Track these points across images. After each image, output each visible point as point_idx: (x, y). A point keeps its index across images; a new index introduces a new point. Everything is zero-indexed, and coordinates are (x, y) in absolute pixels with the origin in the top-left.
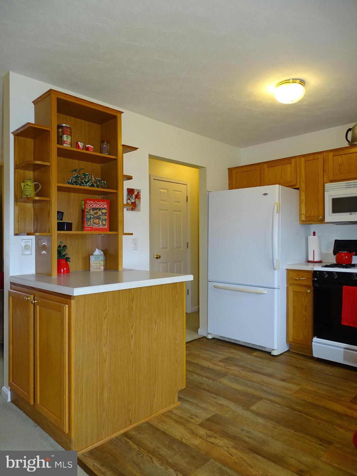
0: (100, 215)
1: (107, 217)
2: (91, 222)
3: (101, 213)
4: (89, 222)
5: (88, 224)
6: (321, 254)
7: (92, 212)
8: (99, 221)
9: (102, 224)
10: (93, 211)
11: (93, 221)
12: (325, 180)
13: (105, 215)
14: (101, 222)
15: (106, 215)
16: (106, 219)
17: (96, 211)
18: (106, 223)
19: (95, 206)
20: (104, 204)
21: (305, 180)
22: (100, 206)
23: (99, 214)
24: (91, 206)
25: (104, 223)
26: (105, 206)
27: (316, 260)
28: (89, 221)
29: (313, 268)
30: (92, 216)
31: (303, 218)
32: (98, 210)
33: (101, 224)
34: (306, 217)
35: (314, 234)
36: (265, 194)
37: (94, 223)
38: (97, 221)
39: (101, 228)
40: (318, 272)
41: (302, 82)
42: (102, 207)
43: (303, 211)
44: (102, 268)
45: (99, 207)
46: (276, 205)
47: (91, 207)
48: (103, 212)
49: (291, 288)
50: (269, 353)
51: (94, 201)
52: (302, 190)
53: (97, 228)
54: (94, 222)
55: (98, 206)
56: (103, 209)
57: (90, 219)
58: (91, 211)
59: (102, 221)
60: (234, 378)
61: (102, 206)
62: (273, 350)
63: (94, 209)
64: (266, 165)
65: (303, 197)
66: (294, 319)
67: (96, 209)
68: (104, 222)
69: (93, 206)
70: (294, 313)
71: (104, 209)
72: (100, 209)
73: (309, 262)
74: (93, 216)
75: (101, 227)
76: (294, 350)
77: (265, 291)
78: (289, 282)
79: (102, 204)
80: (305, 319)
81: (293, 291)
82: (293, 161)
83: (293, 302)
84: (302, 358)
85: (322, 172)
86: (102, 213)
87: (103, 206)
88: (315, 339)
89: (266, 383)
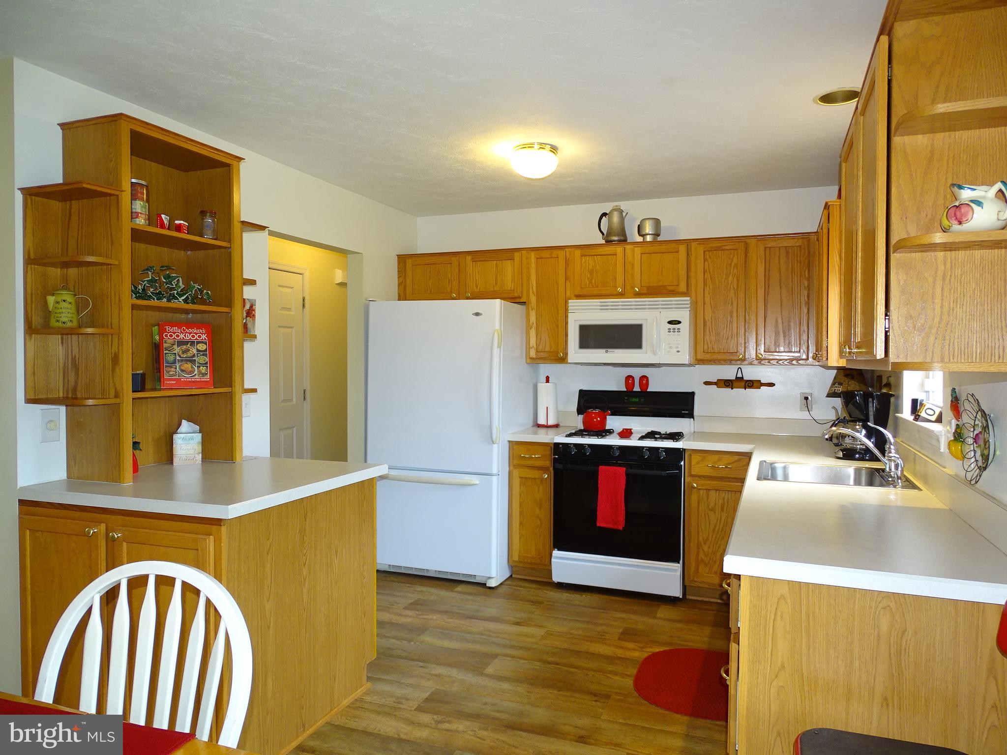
0: (194, 356)
1: (208, 360)
2: (176, 368)
3: (195, 351)
4: (173, 369)
5: (171, 373)
6: (558, 412)
7: (177, 350)
8: (192, 367)
9: (200, 373)
10: (178, 346)
11: (180, 366)
12: (568, 294)
13: (203, 355)
14: (196, 368)
15: (206, 355)
16: (206, 363)
17: (185, 347)
18: (206, 370)
19: (182, 336)
20: (201, 333)
21: (537, 289)
22: (193, 336)
23: (191, 352)
24: (174, 336)
25: (203, 371)
26: (204, 337)
27: (551, 423)
28: (171, 367)
29: (553, 439)
30: (178, 358)
31: (533, 354)
32: (189, 345)
33: (196, 372)
34: (537, 352)
35: (547, 380)
36: (477, 314)
37: (182, 371)
38: (188, 366)
39: (198, 380)
40: (561, 446)
41: (554, 149)
42: (196, 339)
43: (533, 342)
44: (199, 457)
45: (190, 339)
46: (496, 335)
47: (174, 338)
48: (199, 348)
49: (516, 473)
50: (484, 585)
51: (180, 328)
52: (531, 307)
53: (189, 380)
54: (182, 368)
55: (188, 337)
56: (198, 343)
57: (174, 362)
58: (175, 347)
59: (199, 367)
60: (440, 632)
61: (196, 337)
62: (490, 578)
63: (180, 343)
64: (469, 258)
65: (533, 319)
66: (521, 523)
67: (186, 343)
68: (203, 369)
69: (178, 336)
70: (521, 513)
71: (202, 342)
72: (192, 343)
73: (538, 427)
74: (180, 357)
75: (197, 378)
76: (521, 575)
77: (475, 480)
78: (513, 462)
79: (196, 334)
80: (539, 523)
81: (520, 477)
82: (517, 256)
83: (520, 495)
84: (534, 586)
85: (563, 280)
86: (198, 351)
87: (200, 337)
88: (556, 553)
89: (494, 633)
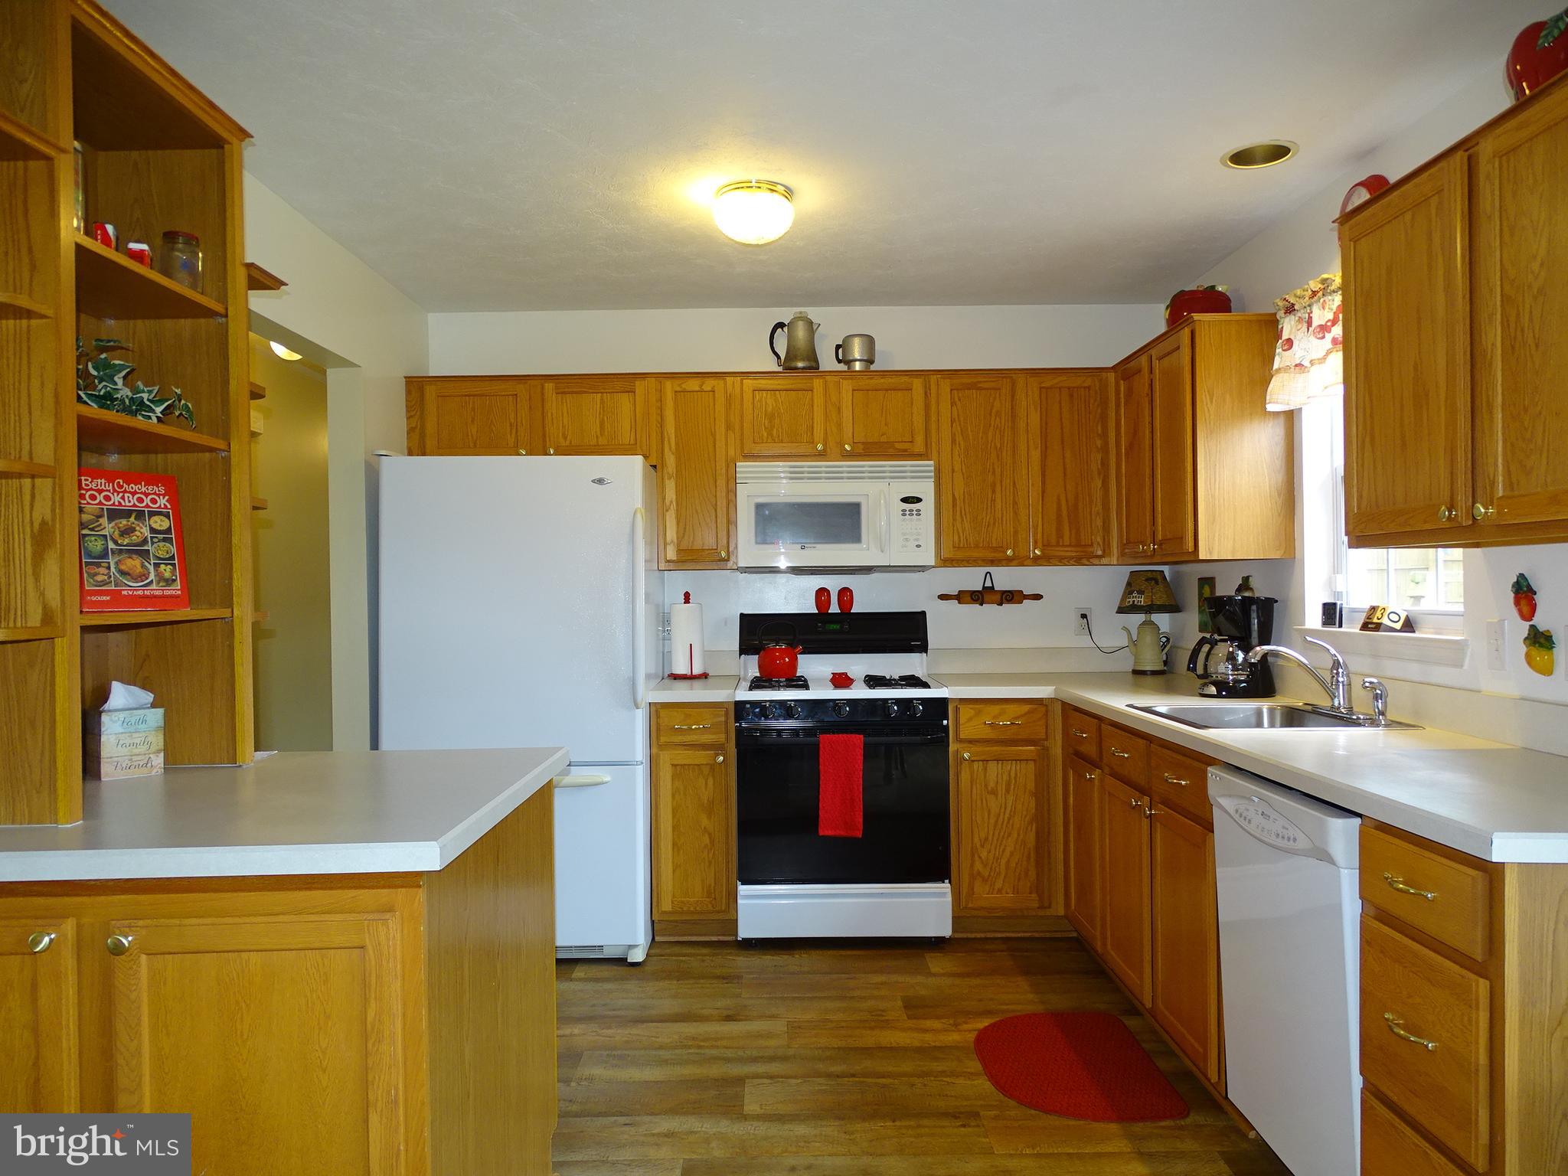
0: (145, 542)
1: (174, 550)
2: (109, 568)
3: (146, 532)
4: (102, 570)
5: (100, 578)
6: (708, 654)
7: (108, 527)
8: (143, 566)
9: (160, 578)
10: (110, 520)
11: (116, 563)
12: (731, 452)
13: (165, 540)
14: (151, 568)
15: (169, 540)
16: (172, 558)
17: (124, 522)
18: (173, 572)
19: (116, 498)
20: (155, 494)
21: (677, 444)
22: (140, 500)
23: (137, 533)
24: (100, 498)
25: (167, 575)
26: (163, 501)
27: (696, 672)
28: (98, 565)
29: (734, 696)
30: (111, 545)
31: (671, 554)
32: (132, 519)
33: (152, 577)
34: (679, 551)
35: (687, 598)
36: (600, 481)
37: (123, 573)
38: (134, 564)
39: (157, 593)
40: (748, 706)
42: (147, 506)
43: (671, 534)
44: (159, 760)
45: (134, 505)
46: (639, 516)
47: (100, 503)
48: (155, 526)
49: (666, 758)
51: (110, 480)
52: (668, 473)
53: (140, 593)
54: (123, 567)
55: (130, 502)
56: (152, 514)
57: (104, 554)
58: (104, 521)
59: (157, 565)
61: (147, 501)
62: (631, 947)
63: (114, 514)
64: (549, 386)
65: (671, 494)
66: (674, 844)
67: (127, 514)
68: (166, 570)
69: (107, 498)
70: (675, 828)
71: (159, 513)
72: (140, 515)
73: (675, 679)
74: (116, 542)
75: (155, 589)
76: (670, 935)
77: (604, 775)
78: (658, 738)
79: (147, 495)
80: (706, 839)
81: (672, 765)
82: (639, 386)
83: (673, 796)
85: (723, 430)
86: (153, 530)
87: (154, 501)
88: (743, 889)
89: (703, 1041)
